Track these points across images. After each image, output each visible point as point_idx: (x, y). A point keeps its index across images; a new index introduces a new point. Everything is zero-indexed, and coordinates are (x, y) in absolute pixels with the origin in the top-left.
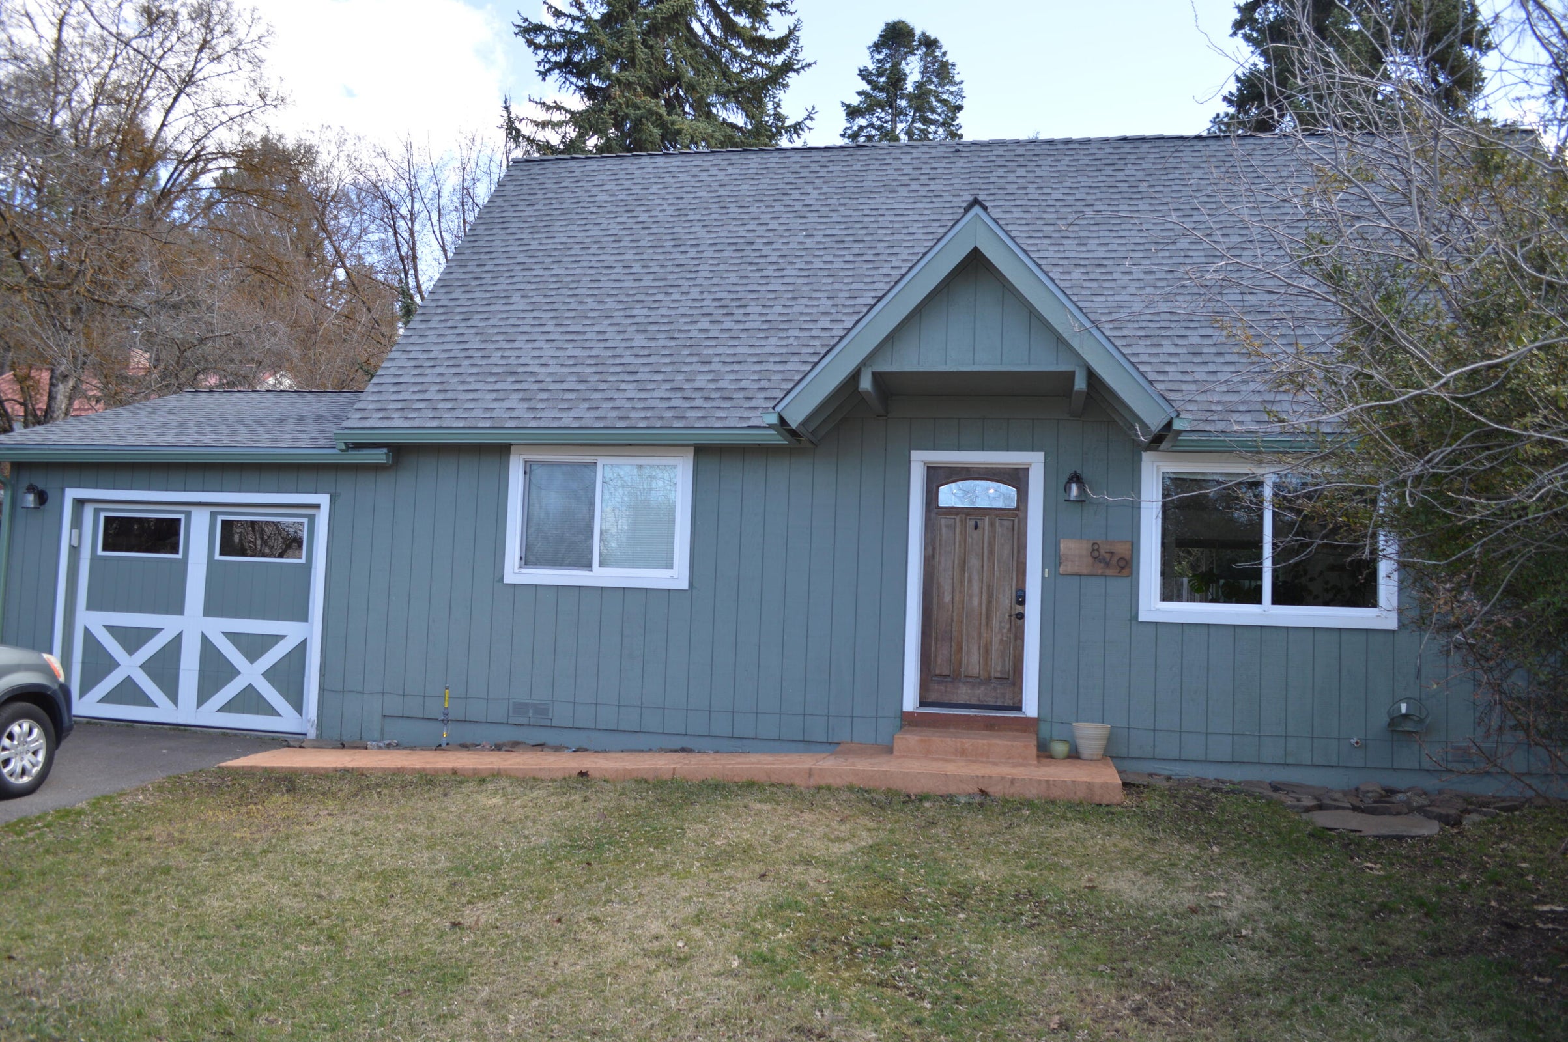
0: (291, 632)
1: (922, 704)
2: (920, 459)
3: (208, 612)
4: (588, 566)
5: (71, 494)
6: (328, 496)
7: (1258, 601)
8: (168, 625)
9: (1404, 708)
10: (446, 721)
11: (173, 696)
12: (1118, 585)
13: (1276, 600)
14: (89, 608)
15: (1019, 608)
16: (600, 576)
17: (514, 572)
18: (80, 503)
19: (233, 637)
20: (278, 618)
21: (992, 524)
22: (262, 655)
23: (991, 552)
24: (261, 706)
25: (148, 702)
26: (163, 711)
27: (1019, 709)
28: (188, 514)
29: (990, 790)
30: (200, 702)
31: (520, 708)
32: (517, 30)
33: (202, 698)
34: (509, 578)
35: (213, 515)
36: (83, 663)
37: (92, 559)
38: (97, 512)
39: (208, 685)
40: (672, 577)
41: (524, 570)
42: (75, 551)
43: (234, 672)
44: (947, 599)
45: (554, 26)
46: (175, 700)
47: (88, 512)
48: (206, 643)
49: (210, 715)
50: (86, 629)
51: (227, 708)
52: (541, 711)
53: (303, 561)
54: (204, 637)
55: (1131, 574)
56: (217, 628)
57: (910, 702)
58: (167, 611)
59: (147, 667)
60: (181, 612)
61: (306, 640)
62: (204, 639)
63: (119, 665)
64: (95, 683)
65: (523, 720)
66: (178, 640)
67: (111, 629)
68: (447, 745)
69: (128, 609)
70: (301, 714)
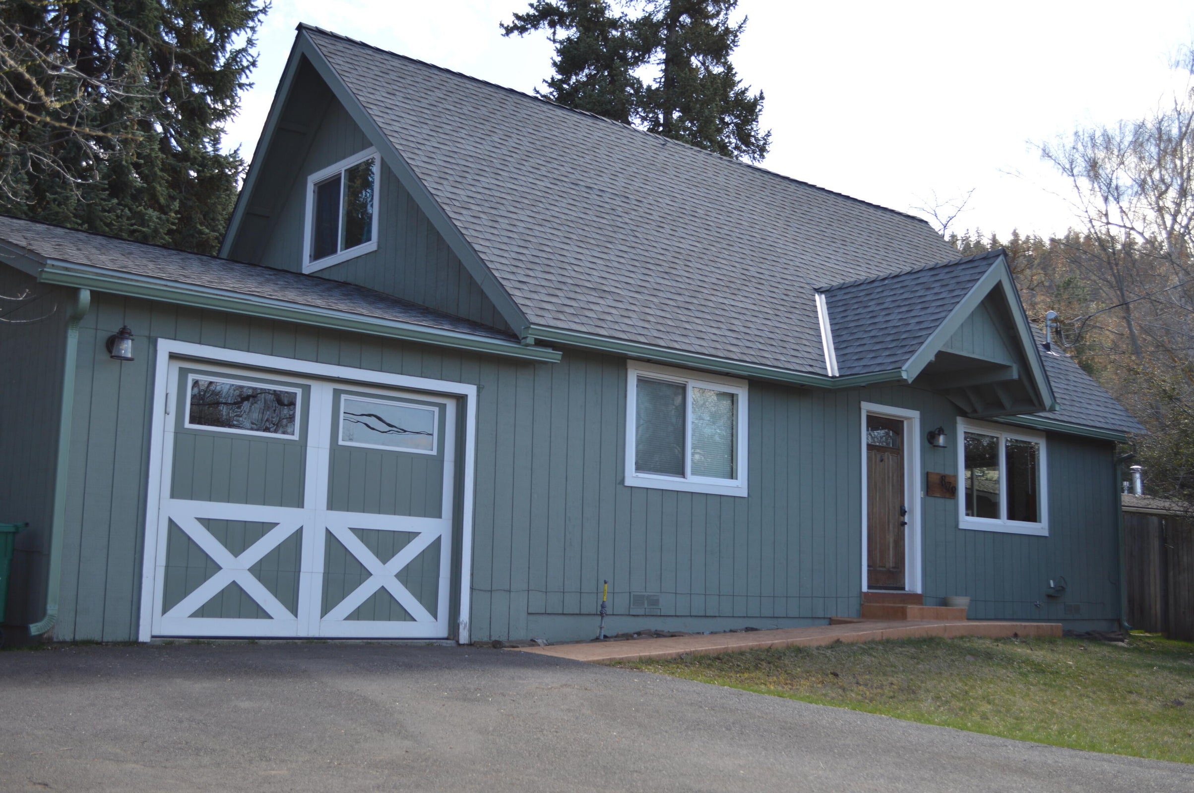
0: (425, 530)
1: (869, 587)
2: (865, 408)
3: (332, 505)
4: (680, 472)
6: (475, 387)
8: (284, 520)
9: (1052, 584)
12: (949, 503)
14: (173, 495)
15: (902, 518)
16: (691, 482)
17: (634, 478)
19: (362, 534)
20: (409, 512)
21: (888, 459)
23: (889, 477)
24: (394, 610)
25: (260, 613)
26: (280, 623)
27: (903, 589)
28: (307, 390)
30: (324, 611)
31: (638, 600)
33: (327, 606)
34: (629, 482)
35: (336, 393)
36: (167, 567)
38: (183, 373)
39: (334, 590)
40: (738, 487)
41: (638, 475)
43: (365, 574)
46: (293, 608)
48: (330, 538)
49: (337, 624)
50: (171, 523)
51: (357, 615)
52: (654, 602)
54: (329, 533)
55: (954, 497)
56: (344, 524)
58: (282, 502)
59: (257, 570)
60: (300, 504)
61: (440, 536)
62: (330, 536)
63: (220, 568)
64: (185, 593)
65: (641, 611)
66: (298, 535)
67: (208, 523)
68: (605, 637)
69: (246, 499)
70: (436, 617)
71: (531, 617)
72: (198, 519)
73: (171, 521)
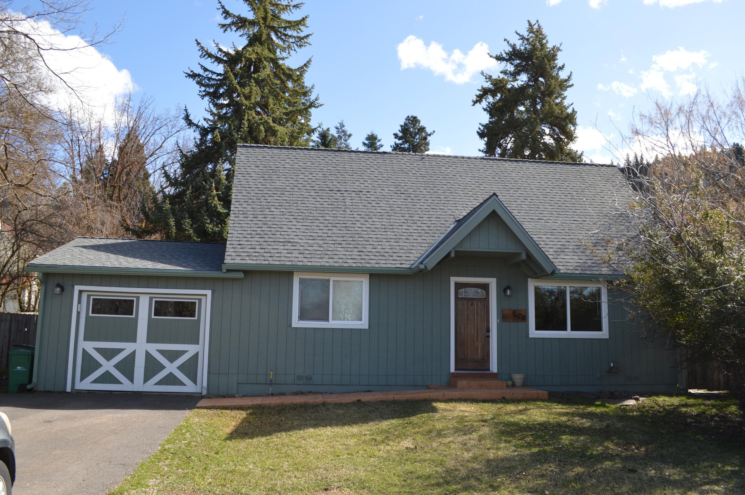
0: (191, 349)
1: (456, 370)
2: (453, 280)
3: (148, 341)
4: (327, 320)
5: (77, 288)
6: (211, 291)
7: (565, 329)
8: (128, 348)
9: (612, 365)
10: (271, 384)
11: (131, 379)
12: (521, 324)
13: (572, 329)
14: (84, 340)
15: (488, 334)
16: (333, 324)
17: (296, 323)
18: (81, 292)
19: (162, 352)
20: (184, 343)
21: (477, 304)
22: (176, 360)
23: (477, 313)
24: (177, 382)
25: (118, 382)
26: (126, 386)
27: (489, 370)
28: (138, 298)
29: (506, 397)
30: (145, 382)
31: (300, 378)
32: (186, 75)
33: (146, 379)
34: (294, 325)
35: (151, 299)
36: (82, 365)
37: (86, 318)
38: (89, 296)
39: (149, 373)
40: (362, 324)
41: (301, 322)
42: (78, 313)
43: (163, 367)
44: (463, 331)
45: (204, 75)
46: (132, 380)
47: (84, 297)
48: (148, 354)
49: (151, 386)
50: (84, 350)
51: (159, 383)
52: (309, 378)
53: (196, 318)
55: (526, 321)
56: (154, 348)
57: (452, 370)
58: (127, 341)
59: (117, 366)
60: (135, 341)
61: (198, 352)
62: (147, 353)
63: (102, 366)
64: (89, 374)
65: (301, 382)
66: (134, 353)
67: (98, 350)
68: (272, 394)
69: (106, 340)
70: (196, 384)
71: (240, 385)
72: (94, 348)
73: (84, 349)
